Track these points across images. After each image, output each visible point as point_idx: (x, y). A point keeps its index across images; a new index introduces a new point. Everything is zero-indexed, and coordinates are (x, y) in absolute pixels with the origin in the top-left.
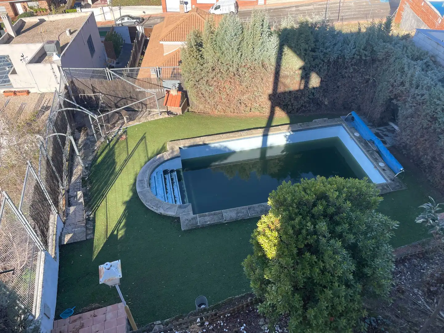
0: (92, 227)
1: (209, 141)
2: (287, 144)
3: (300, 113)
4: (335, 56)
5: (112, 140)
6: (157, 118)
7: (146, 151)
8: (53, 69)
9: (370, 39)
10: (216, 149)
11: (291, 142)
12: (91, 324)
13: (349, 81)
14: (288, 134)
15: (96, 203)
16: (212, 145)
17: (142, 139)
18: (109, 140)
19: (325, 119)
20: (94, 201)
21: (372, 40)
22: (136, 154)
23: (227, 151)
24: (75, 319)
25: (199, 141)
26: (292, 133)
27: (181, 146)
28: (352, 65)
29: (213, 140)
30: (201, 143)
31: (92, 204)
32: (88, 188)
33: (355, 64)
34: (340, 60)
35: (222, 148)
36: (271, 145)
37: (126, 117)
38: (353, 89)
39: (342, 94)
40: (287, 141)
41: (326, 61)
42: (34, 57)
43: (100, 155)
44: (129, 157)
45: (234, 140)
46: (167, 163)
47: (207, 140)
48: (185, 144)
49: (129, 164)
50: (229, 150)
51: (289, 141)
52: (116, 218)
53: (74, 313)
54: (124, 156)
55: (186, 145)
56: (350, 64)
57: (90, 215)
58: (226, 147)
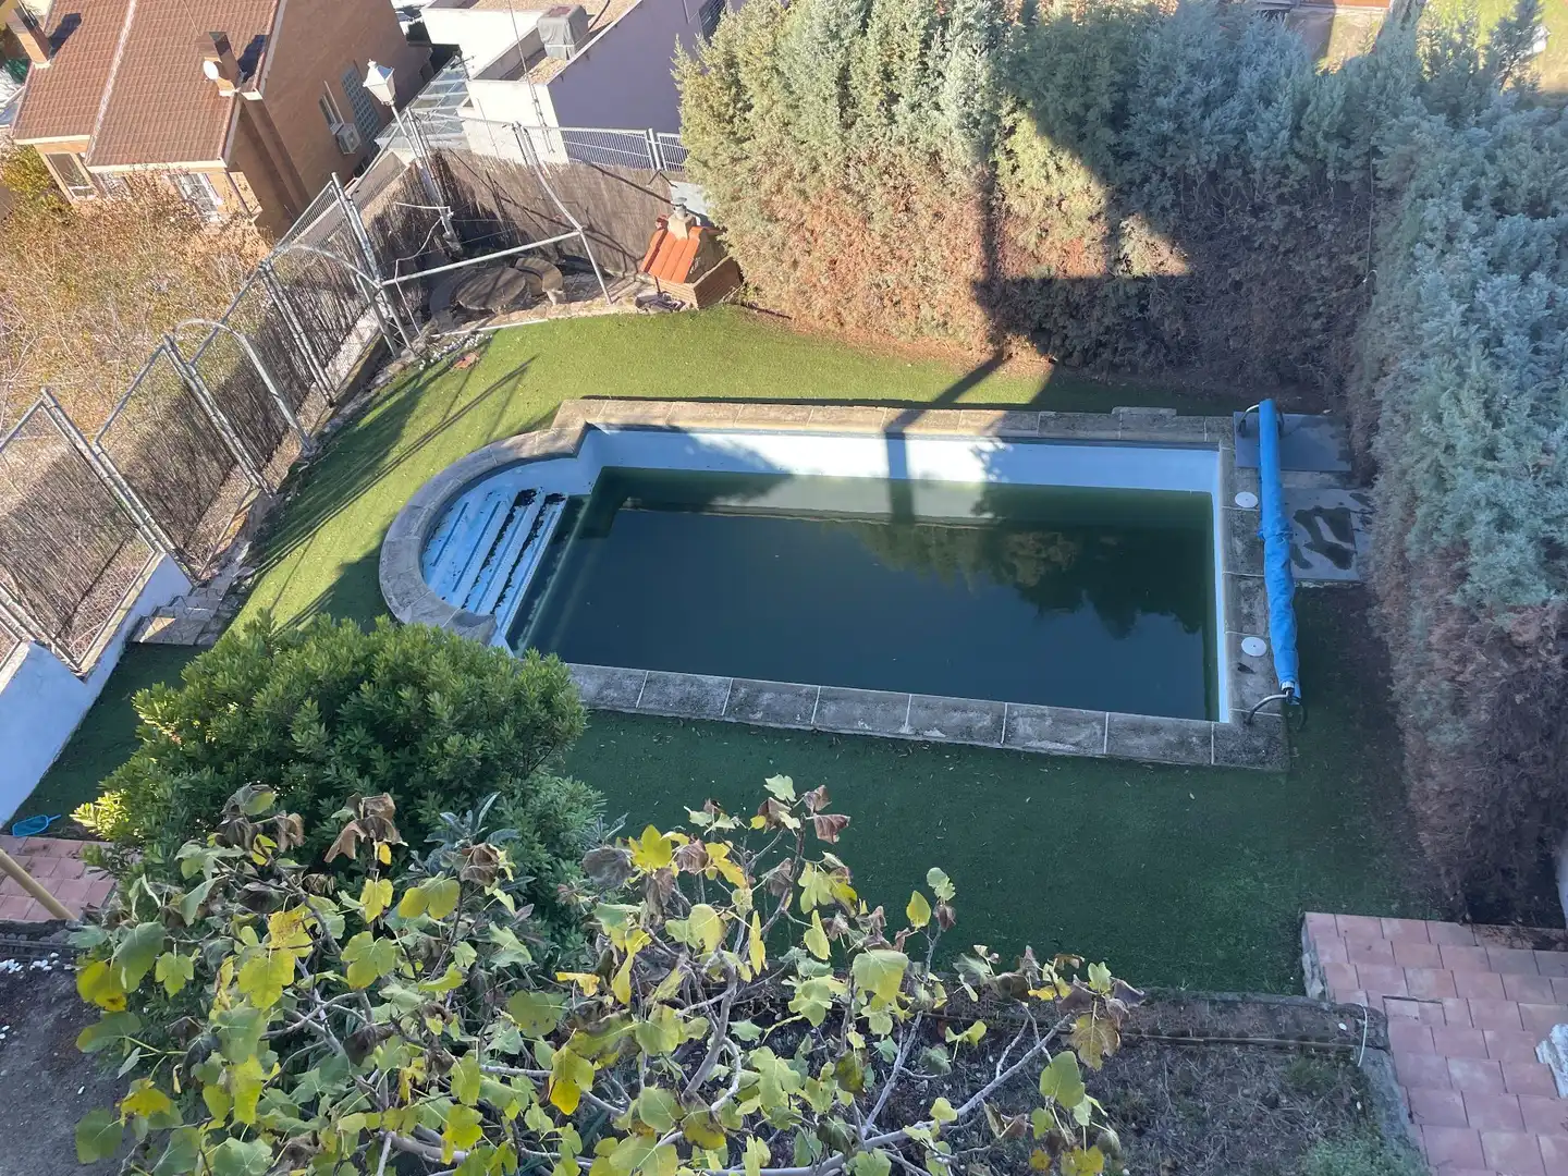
0: (229, 615)
1: (694, 419)
2: (989, 484)
3: (1095, 371)
4: (1209, 153)
5: (436, 362)
6: (597, 313)
7: (496, 417)
8: (537, 101)
9: (1374, 91)
10: (715, 452)
11: (1005, 480)
12: (47, 873)
13: (1276, 267)
14: (988, 447)
15: (279, 549)
16: (705, 438)
17: (511, 376)
18: (428, 360)
19: (1163, 411)
20: (282, 539)
21: (1384, 98)
22: (465, 420)
23: (762, 468)
24: (34, 845)
25: (658, 414)
26: (1001, 445)
27: (596, 421)
28: (1281, 199)
29: (700, 419)
30: (660, 423)
31: (271, 547)
32: (288, 499)
33: (1299, 197)
34: (1234, 175)
35: (741, 454)
36: (927, 475)
37: (555, 294)
38: (1299, 303)
39: (1257, 319)
40: (988, 471)
41: (1170, 171)
42: (501, 60)
43: (379, 404)
44: (446, 424)
45: (775, 433)
46: (531, 469)
47: (684, 415)
48: (612, 416)
49: (429, 449)
50: (768, 464)
51: (999, 476)
52: (296, 604)
53: (45, 832)
54: (433, 420)
55: (613, 421)
56: (1272, 198)
57: (247, 578)
58: (753, 454)
